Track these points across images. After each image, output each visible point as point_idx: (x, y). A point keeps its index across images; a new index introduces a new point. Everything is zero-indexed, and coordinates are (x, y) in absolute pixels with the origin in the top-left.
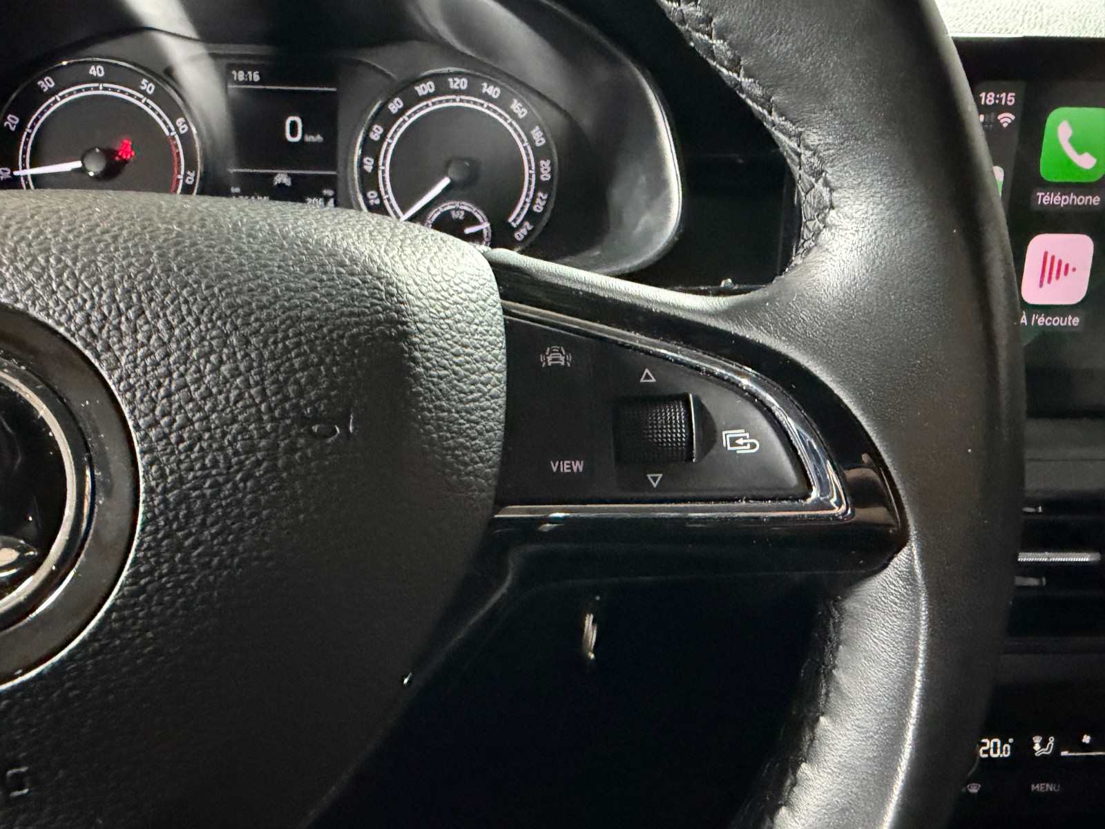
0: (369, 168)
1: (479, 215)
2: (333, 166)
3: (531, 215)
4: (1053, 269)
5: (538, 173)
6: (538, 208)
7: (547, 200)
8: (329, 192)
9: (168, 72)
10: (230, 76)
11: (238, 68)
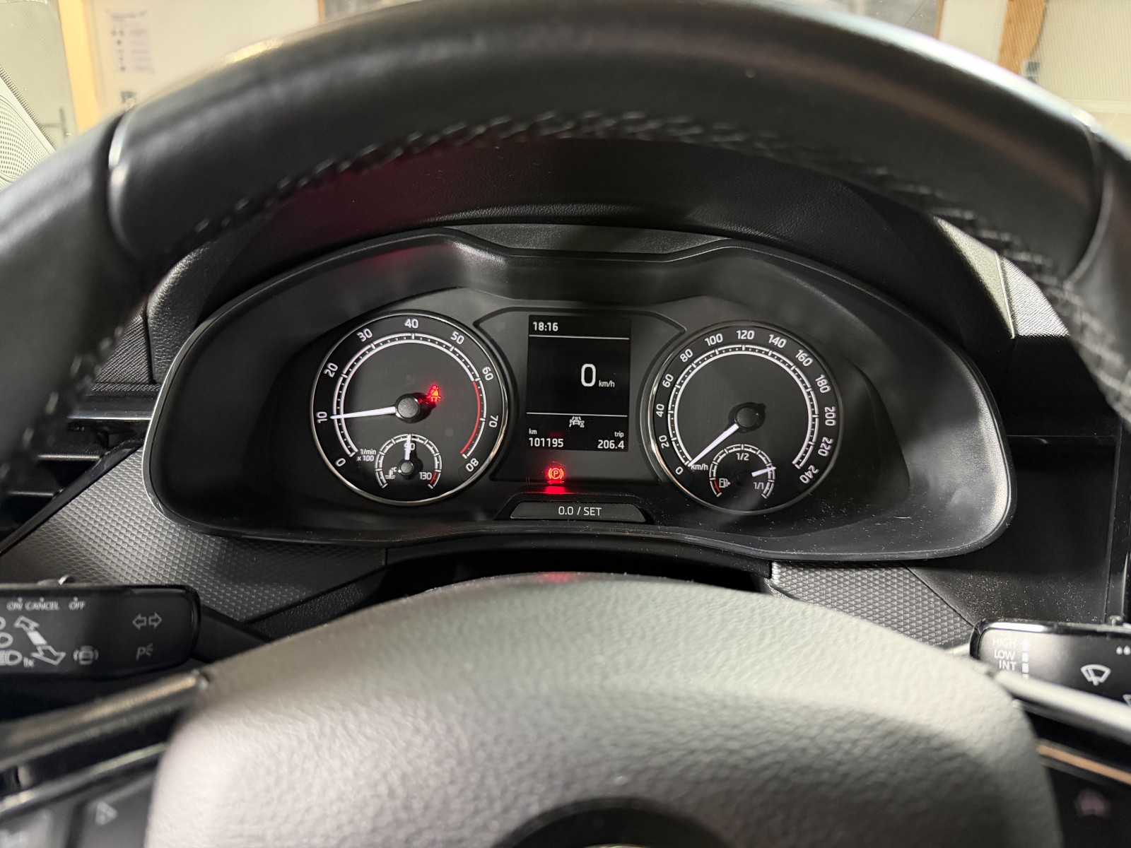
0: (660, 413)
1: (764, 458)
2: (626, 411)
3: (815, 459)
5: (822, 418)
6: (824, 451)
7: (835, 444)
8: (621, 435)
9: (476, 324)
10: (531, 326)
11: (539, 319)
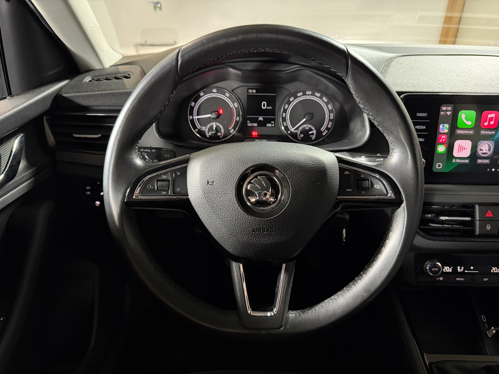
0: (284, 116)
1: (313, 128)
2: (275, 115)
3: (327, 128)
4: (461, 148)
5: (330, 117)
6: (329, 126)
7: (332, 124)
8: (273, 122)
9: (232, 91)
10: (248, 91)
11: (250, 89)
